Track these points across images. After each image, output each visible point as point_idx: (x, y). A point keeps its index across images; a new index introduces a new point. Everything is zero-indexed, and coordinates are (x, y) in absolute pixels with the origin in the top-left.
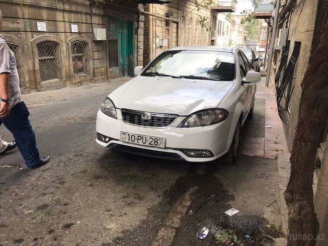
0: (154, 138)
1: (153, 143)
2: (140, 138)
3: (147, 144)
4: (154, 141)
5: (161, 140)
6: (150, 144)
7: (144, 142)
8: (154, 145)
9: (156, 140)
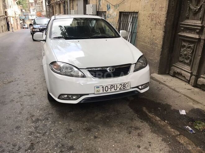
0: (122, 84)
1: (122, 88)
2: (112, 87)
3: (118, 89)
4: (123, 86)
5: (127, 84)
6: (120, 89)
7: (116, 89)
8: (123, 89)
9: (124, 85)
